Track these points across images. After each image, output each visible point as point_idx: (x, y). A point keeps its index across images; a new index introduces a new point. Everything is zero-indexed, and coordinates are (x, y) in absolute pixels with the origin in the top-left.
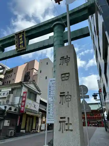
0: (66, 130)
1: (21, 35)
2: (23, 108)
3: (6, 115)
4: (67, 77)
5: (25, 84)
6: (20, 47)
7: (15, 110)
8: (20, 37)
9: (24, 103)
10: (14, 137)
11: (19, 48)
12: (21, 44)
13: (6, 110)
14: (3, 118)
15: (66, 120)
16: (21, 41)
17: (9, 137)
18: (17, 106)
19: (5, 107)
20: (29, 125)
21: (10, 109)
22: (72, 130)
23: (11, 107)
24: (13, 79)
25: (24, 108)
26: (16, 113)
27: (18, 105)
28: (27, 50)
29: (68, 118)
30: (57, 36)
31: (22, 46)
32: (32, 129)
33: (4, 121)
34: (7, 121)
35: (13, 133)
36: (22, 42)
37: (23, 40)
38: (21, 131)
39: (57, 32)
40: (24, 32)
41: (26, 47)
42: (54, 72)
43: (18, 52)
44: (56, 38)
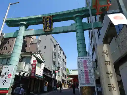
2: (33, 74)
3: (20, 79)
5: (34, 54)
6: (47, 28)
7: (27, 75)
8: (47, 20)
9: (34, 69)
19: (20, 73)
21: (24, 74)
22: (115, 90)
23: (24, 73)
24: (11, 46)
26: (28, 78)
27: (29, 71)
30: (79, 25)
31: (49, 28)
32: (38, 91)
36: (49, 25)
37: (50, 23)
39: (79, 22)
40: (51, 17)
41: (52, 29)
42: (79, 52)
43: (45, 32)
44: (78, 26)
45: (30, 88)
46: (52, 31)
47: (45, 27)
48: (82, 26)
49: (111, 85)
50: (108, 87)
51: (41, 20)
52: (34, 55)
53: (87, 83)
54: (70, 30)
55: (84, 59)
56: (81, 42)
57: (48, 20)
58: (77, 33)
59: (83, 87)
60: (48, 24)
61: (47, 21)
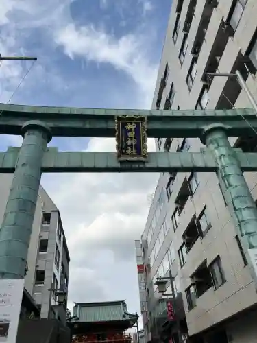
1: (131, 124)
6: (129, 151)
8: (129, 127)
11: (125, 154)
12: (131, 146)
28: (148, 165)
31: (134, 151)
36: (134, 142)
41: (145, 156)
42: (247, 234)
43: (121, 162)
46: (144, 162)
47: (122, 148)
57: (133, 126)
58: (228, 175)
60: (131, 138)
61: (127, 131)
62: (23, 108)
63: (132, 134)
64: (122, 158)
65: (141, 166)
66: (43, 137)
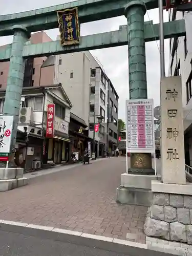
0: (174, 158)
1: (68, 16)
2: (50, 129)
3: (28, 140)
4: (174, 113)
5: (49, 91)
6: (69, 38)
7: (39, 132)
8: (67, 19)
9: (51, 122)
10: (41, 170)
11: (67, 40)
12: (70, 34)
13: (28, 133)
14: (24, 144)
15: (174, 151)
16: (70, 28)
17: (36, 169)
18: (41, 127)
19: (25, 128)
20: (58, 154)
21: (33, 131)
22: (178, 158)
23: (33, 129)
25: (52, 129)
26: (40, 137)
27: (42, 124)
28: (80, 47)
29: (176, 150)
30: (136, 30)
31: (72, 39)
32: (61, 160)
33: (27, 149)
34: (30, 148)
35: (40, 164)
36: (71, 30)
37: (73, 26)
38: (49, 162)
39: (135, 22)
40: (75, 10)
41: (78, 41)
42: (131, 90)
43: (64, 46)
44: (133, 33)
45: (47, 154)
46: (78, 45)
47: (64, 36)
48: (143, 31)
49: (172, 149)
50: (168, 152)
51: (54, 20)
52: (48, 93)
53: (140, 147)
54: (115, 41)
55: (139, 105)
56: (137, 70)
57: (70, 18)
58: (129, 49)
59: (133, 154)
61: (67, 22)
62: (10, 17)
63: (69, 24)
64: (65, 44)
65: (77, 47)
66: (22, 35)
